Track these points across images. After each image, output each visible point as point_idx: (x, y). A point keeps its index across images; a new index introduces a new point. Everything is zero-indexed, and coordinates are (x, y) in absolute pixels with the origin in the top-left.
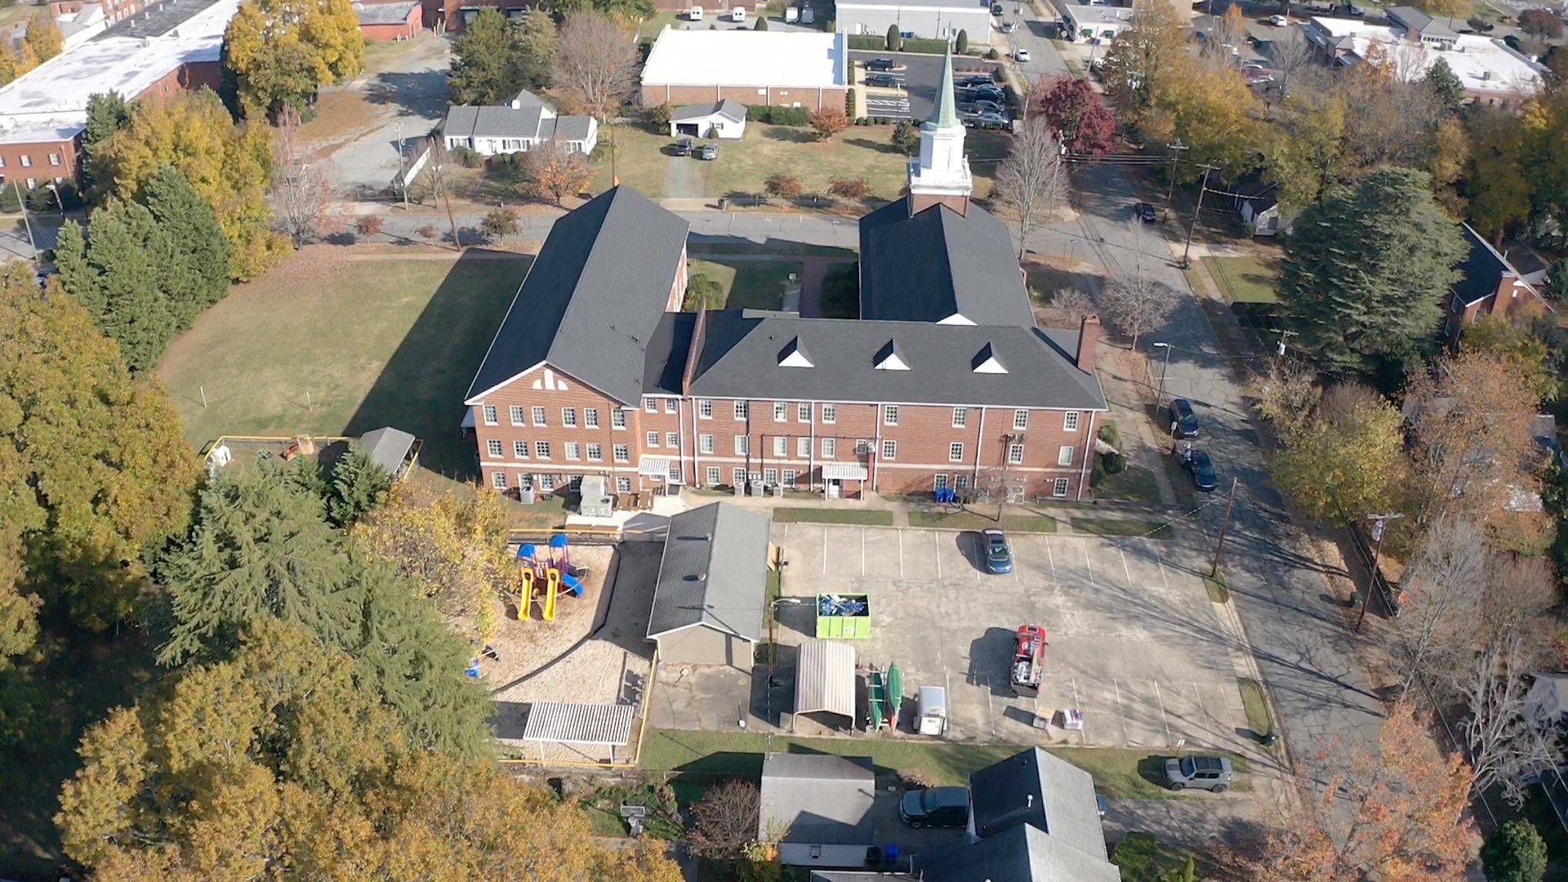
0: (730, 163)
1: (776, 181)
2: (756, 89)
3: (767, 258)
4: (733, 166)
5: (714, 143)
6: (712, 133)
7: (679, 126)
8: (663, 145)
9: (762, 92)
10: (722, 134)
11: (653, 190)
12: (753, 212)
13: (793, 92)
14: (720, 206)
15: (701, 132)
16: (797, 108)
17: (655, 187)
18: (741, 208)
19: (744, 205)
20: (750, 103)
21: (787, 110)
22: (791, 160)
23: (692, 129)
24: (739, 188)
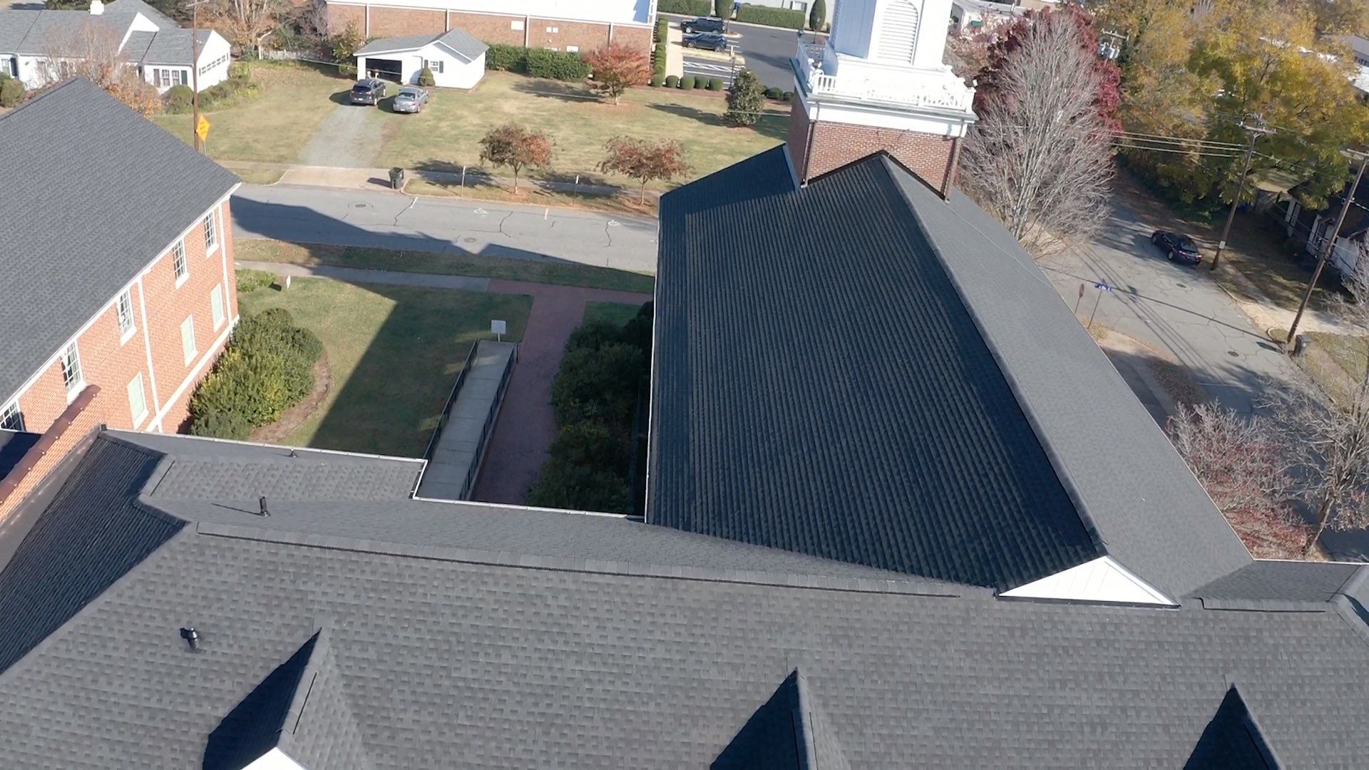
0: (440, 120)
1: (505, 138)
2: (506, 20)
3: (455, 282)
4: (443, 124)
5: (423, 92)
6: (423, 79)
7: (371, 64)
8: (337, 90)
9: (518, 26)
10: (440, 79)
11: (283, 151)
12: (459, 197)
13: (566, 27)
14: (393, 181)
15: (407, 75)
16: (572, 54)
17: (290, 146)
18: (437, 189)
19: (445, 184)
20: (497, 41)
21: (554, 55)
22: (549, 122)
23: (391, 69)
24: (444, 156)
